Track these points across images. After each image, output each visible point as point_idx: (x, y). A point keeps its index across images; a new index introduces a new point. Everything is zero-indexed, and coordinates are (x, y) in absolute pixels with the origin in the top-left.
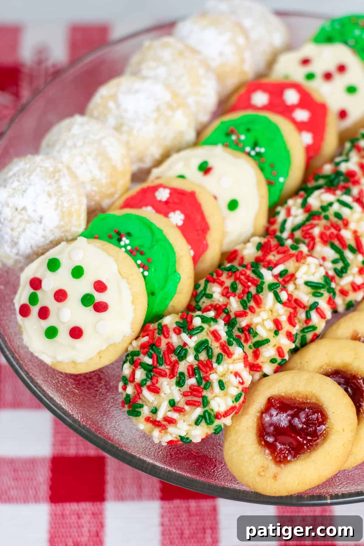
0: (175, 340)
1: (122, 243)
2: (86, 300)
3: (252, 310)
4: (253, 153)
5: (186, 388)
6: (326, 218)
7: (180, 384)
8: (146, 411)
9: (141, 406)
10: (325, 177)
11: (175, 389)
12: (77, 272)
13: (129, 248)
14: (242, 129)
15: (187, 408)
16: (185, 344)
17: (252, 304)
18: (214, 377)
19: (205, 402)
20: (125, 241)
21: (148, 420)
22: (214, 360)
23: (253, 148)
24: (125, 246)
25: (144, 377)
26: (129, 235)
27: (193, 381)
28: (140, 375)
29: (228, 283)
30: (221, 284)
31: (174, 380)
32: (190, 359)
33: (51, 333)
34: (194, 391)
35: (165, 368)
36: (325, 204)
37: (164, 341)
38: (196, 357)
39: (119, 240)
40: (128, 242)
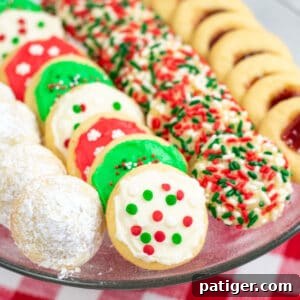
0: (222, 166)
1: (129, 167)
2: (170, 201)
3: (217, 118)
4: (77, 83)
5: (259, 175)
6: (158, 60)
7: (254, 177)
8: (258, 211)
9: (253, 212)
10: (116, 56)
11: (256, 182)
12: (148, 195)
13: (135, 164)
14: (54, 80)
15: (272, 182)
16: (229, 161)
17: (214, 116)
18: (261, 155)
19: (274, 169)
20: (128, 165)
21: (263, 213)
22: (249, 149)
23: (73, 81)
24: (133, 167)
25: (237, 198)
26: (124, 161)
27: (257, 169)
28: (233, 200)
29: (190, 122)
30: (187, 128)
31: (250, 179)
32: (242, 162)
33: (177, 239)
34: (264, 171)
35: (238, 181)
36: (149, 56)
37: (219, 173)
38: (243, 158)
39: (125, 168)
40: (130, 163)
